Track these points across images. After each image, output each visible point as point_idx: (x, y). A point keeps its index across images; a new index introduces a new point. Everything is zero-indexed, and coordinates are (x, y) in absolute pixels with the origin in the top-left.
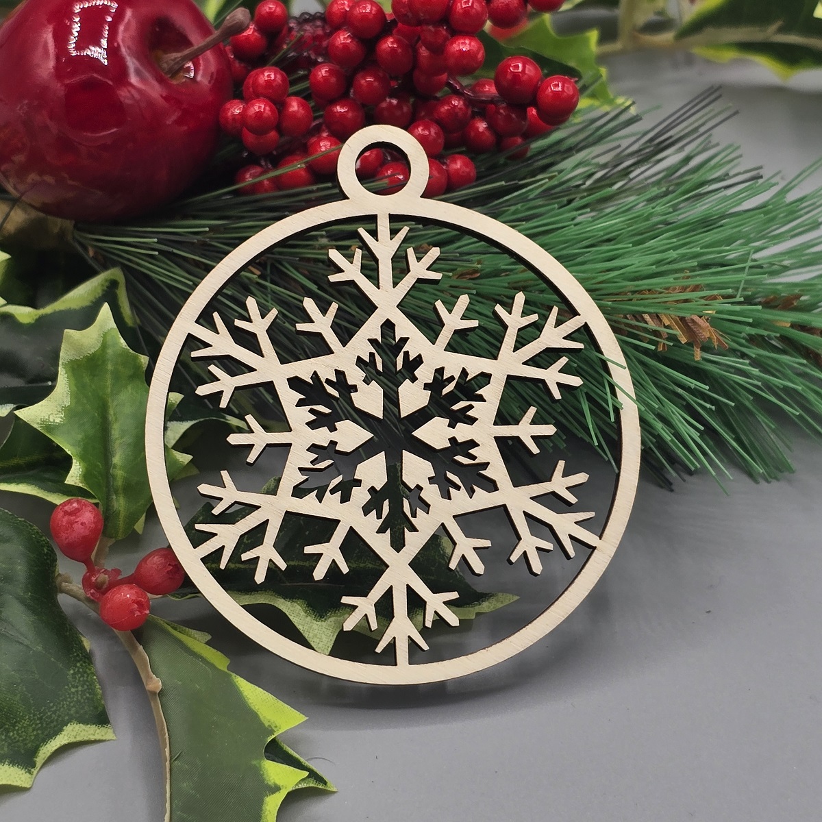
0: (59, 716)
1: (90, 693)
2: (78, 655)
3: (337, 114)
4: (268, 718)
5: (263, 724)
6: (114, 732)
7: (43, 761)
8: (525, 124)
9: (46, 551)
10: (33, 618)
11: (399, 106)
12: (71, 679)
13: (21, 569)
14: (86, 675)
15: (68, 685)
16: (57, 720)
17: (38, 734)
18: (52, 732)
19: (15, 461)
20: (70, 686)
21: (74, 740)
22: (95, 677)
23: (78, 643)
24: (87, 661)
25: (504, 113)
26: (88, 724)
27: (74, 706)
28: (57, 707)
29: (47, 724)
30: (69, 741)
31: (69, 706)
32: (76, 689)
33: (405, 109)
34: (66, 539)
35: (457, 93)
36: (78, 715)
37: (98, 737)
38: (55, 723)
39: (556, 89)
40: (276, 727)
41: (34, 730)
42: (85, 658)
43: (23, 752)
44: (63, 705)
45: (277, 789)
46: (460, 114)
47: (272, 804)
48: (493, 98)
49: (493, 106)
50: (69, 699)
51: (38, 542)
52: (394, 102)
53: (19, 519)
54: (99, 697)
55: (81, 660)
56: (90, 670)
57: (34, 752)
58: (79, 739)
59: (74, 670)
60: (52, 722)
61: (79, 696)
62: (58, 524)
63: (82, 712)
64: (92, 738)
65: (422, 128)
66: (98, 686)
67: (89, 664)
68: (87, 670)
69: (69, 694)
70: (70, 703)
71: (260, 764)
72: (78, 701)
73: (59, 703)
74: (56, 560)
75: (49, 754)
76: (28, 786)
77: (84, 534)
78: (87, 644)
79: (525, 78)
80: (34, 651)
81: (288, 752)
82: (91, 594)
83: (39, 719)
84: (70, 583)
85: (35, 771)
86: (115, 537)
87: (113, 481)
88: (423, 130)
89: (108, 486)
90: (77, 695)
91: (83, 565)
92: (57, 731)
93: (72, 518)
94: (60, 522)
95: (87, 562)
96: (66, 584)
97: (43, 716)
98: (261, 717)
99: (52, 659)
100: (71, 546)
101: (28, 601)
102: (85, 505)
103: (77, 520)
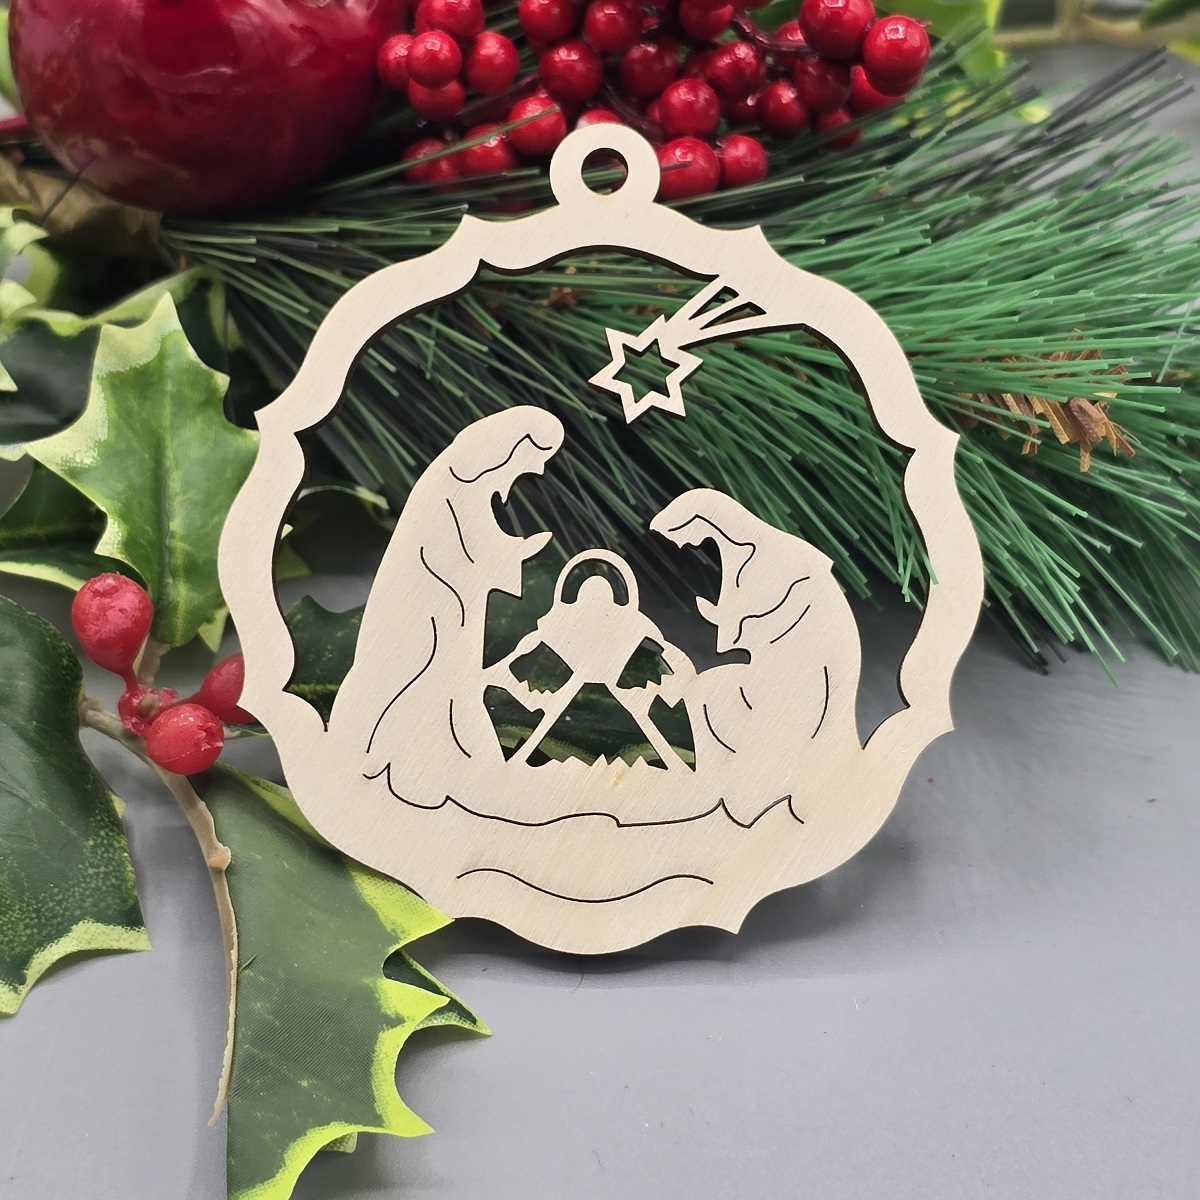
0: (66, 909)
1: (117, 878)
2: (102, 820)
3: (559, 65)
4: (392, 918)
5: (384, 927)
6: (150, 939)
7: (38, 976)
8: (847, 93)
9: (65, 662)
10: (36, 759)
11: (659, 57)
12: (88, 854)
13: (24, 686)
14: (111, 850)
15: (83, 864)
16: (63, 915)
17: (32, 935)
18: (53, 932)
19: (30, 531)
20: (87, 864)
21: (85, 947)
22: (126, 854)
23: (103, 801)
24: (115, 828)
25: (815, 73)
26: (109, 924)
27: (91, 895)
28: (64, 894)
29: (47, 920)
30: (79, 948)
31: (85, 895)
32: (95, 870)
33: (668, 62)
34: (96, 633)
35: (746, 38)
36: (95, 909)
37: (124, 945)
38: (59, 919)
39: (893, 37)
40: (403, 932)
41: (26, 927)
42: (111, 822)
43: (8, 960)
44: (74, 892)
45: (398, 1021)
46: (748, 71)
47: (390, 1043)
48: (797, 48)
49: (799, 61)
50: (83, 885)
51: (54, 649)
52: (651, 49)
53: (29, 613)
54: (130, 884)
55: (107, 826)
56: (119, 842)
57: (24, 961)
58: (94, 946)
59: (94, 839)
60: (55, 917)
61: (100, 880)
62: (84, 610)
63: (102, 904)
64: (115, 946)
65: (685, 90)
66: (130, 868)
67: (118, 834)
68: (115, 843)
69: (84, 877)
70: (85, 889)
71: (375, 983)
72: (98, 889)
73: (68, 890)
74: (78, 678)
75: (47, 966)
76: (12, 1012)
77: (125, 627)
78: (120, 806)
79: (847, 16)
80: (34, 809)
81: (419, 973)
82: (133, 724)
83: (35, 911)
84: (100, 711)
85: (24, 989)
86: (171, 643)
87: (170, 557)
88: (688, 93)
89: (161, 563)
90: (97, 880)
91: (120, 678)
92: (61, 931)
93: (106, 601)
94: (87, 608)
95: (126, 673)
96: (94, 712)
97: (43, 906)
98: (381, 916)
99: (62, 823)
100: (103, 644)
101: (32, 734)
102: (126, 583)
103: (113, 605)
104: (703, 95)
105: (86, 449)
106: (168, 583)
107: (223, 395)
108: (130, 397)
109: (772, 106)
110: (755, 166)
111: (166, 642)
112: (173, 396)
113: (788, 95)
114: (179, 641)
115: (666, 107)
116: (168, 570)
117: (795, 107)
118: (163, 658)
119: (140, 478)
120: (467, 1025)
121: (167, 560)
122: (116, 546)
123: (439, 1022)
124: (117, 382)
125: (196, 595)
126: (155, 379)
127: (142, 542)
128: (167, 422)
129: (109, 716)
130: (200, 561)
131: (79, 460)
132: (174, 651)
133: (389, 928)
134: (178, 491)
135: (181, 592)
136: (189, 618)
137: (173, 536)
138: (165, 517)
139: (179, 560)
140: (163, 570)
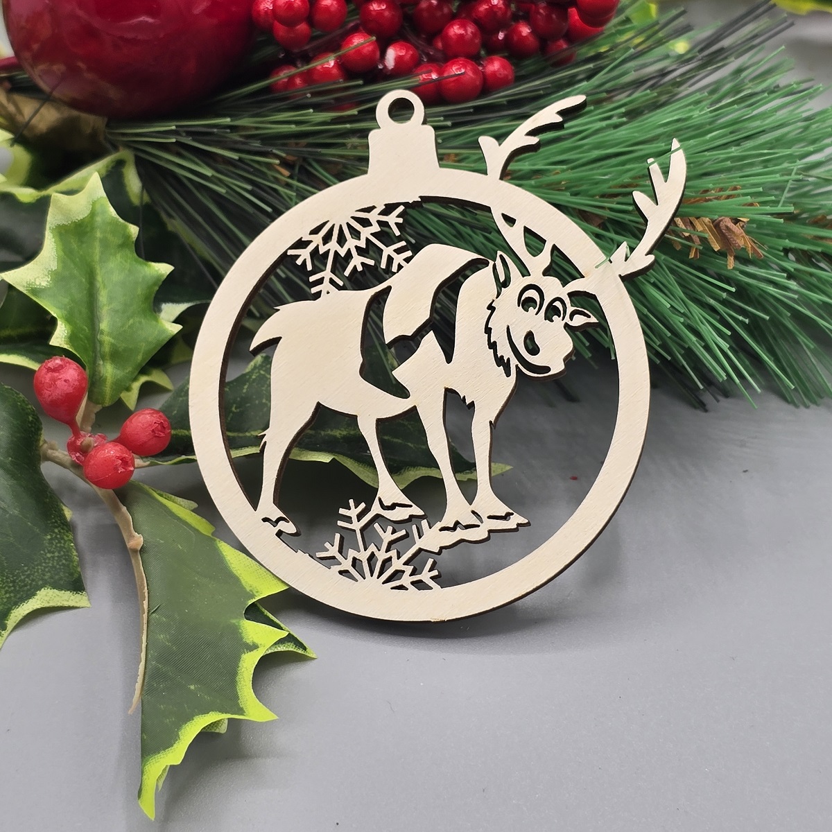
0: (33, 580)
1: (66, 560)
2: (56, 522)
3: (374, 13)
4: (250, 583)
5: (244, 588)
6: (89, 600)
7: (15, 624)
8: (565, 27)
9: (31, 418)
10: (11, 482)
11: (439, 7)
12: (47, 544)
13: (3, 435)
14: (62, 541)
15: (44, 551)
16: (31, 584)
17: (10, 597)
18: (24, 596)
19: (6, 333)
20: (46, 551)
21: (47, 605)
22: (72, 544)
23: (57, 510)
24: (65, 527)
25: (544, 14)
26: (62, 590)
28: (31, 571)
29: (20, 588)
30: (42, 606)
31: (44, 571)
32: (51, 555)
33: (446, 10)
34: (49, 396)
36: (53, 580)
37: (71, 604)
38: (28, 587)
40: (257, 592)
41: (6, 592)
42: (63, 524)
44: (38, 569)
45: (254, 647)
46: (499, 13)
49: (534, 6)
50: (44, 564)
51: (23, 410)
53: (6, 387)
54: (75, 564)
55: (59, 526)
56: (68, 536)
57: (5, 614)
58: (52, 604)
59: (51, 535)
60: (26, 586)
61: (55, 561)
62: (40, 381)
63: (57, 577)
64: (66, 604)
65: (457, 27)
66: (75, 553)
67: (67, 532)
68: (65, 537)
69: (44, 559)
70: (45, 568)
71: (239, 623)
72: (53, 567)
73: (34, 568)
75: (20, 618)
77: (69, 391)
78: (68, 513)
80: (10, 515)
81: (269, 617)
82: (77, 458)
83: (11, 582)
84: (57, 450)
85: (5, 633)
86: (102, 404)
87: (101, 347)
88: (459, 28)
89: (94, 351)
90: (53, 561)
91: (67, 426)
92: (30, 595)
93: (56, 374)
94: (43, 380)
95: (71, 423)
96: (52, 451)
97: (17, 579)
98: (243, 582)
99: (29, 523)
100: (55, 404)
101: (9, 466)
102: (69, 363)
103: (60, 377)
104: (470, 30)
105: (42, 276)
106: (99, 364)
107: (134, 239)
108: (72, 241)
109: (515, 38)
110: (506, 76)
111: (99, 404)
112: (101, 241)
113: (525, 31)
114: (107, 403)
115: (446, 39)
116: (99, 355)
117: (531, 39)
118: (97, 414)
119: (79, 295)
120: (300, 651)
121: (98, 348)
122: (63, 339)
123: (281, 648)
124: (63, 232)
125: (118, 372)
126: (88, 229)
127: (81, 336)
128: (97, 258)
129: (62, 453)
130: (120, 349)
131: (38, 283)
132: (104, 409)
133: (248, 589)
134: (105, 303)
135: (108, 371)
136: (114, 387)
137: (102, 333)
138: (96, 321)
139: (107, 349)
140: (96, 356)
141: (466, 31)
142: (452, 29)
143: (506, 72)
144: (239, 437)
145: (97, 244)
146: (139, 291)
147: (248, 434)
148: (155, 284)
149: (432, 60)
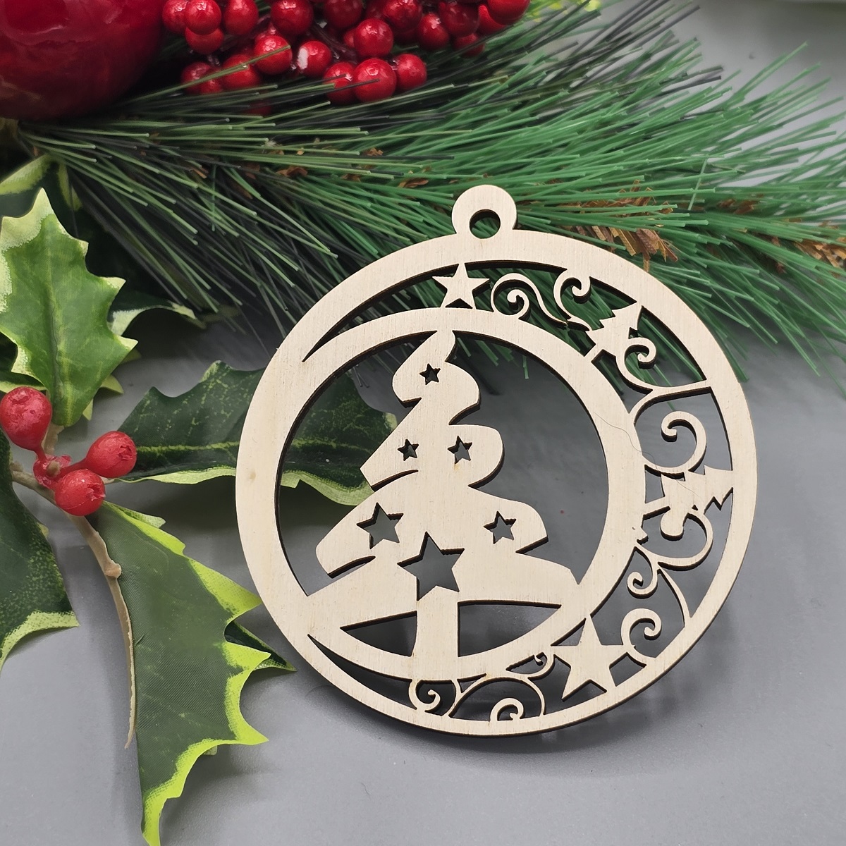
0: (22, 606)
1: (51, 582)
2: (37, 544)
3: (284, 11)
4: (226, 601)
5: (221, 607)
6: (77, 619)
11: (349, 2)
12: (31, 568)
14: (45, 564)
15: (29, 575)
16: (20, 610)
18: (16, 622)
20: (31, 575)
21: (37, 629)
22: (55, 565)
23: (36, 531)
24: (46, 549)
25: (455, 12)
26: (51, 612)
27: (36, 595)
28: (19, 596)
29: (11, 614)
30: (33, 630)
31: (32, 595)
32: (37, 578)
34: (16, 428)
36: (40, 604)
37: (61, 625)
38: (18, 613)
40: (234, 610)
42: (43, 545)
44: (26, 594)
45: (238, 670)
47: (235, 685)
49: (444, 4)
50: (31, 589)
54: (60, 584)
55: (41, 548)
56: (50, 558)
58: (43, 627)
59: (33, 558)
60: (15, 612)
61: (41, 585)
62: (7, 413)
63: (44, 600)
64: (56, 625)
65: (370, 27)
66: (59, 574)
67: (49, 553)
68: (47, 558)
69: (31, 583)
70: (32, 592)
71: (220, 645)
72: (40, 590)
73: (22, 593)
74: (8, 448)
75: (14, 644)
77: (34, 422)
78: (45, 532)
81: (247, 634)
82: (44, 481)
84: (21, 471)
86: (65, 424)
87: (59, 368)
88: (371, 29)
89: (54, 373)
90: (39, 584)
91: (34, 452)
92: (21, 620)
93: (22, 406)
94: (9, 412)
95: (38, 449)
96: (17, 472)
98: (219, 600)
99: (12, 549)
100: (21, 434)
102: (34, 394)
103: (26, 409)
104: (382, 30)
106: (60, 386)
107: (85, 255)
108: (24, 262)
109: (426, 31)
110: (419, 74)
111: (61, 425)
112: (52, 260)
113: (435, 23)
114: (69, 423)
115: (358, 37)
116: (58, 377)
117: (441, 30)
118: (59, 434)
119: (36, 318)
120: (281, 667)
121: (57, 370)
122: (25, 366)
124: (15, 254)
125: (78, 392)
126: (39, 249)
127: (42, 360)
128: (49, 277)
129: (28, 474)
130: (79, 370)
132: (67, 428)
133: (225, 607)
134: (61, 323)
135: (69, 392)
136: (75, 407)
137: (60, 354)
138: (54, 342)
139: (66, 370)
140: (55, 378)
141: (378, 32)
142: (364, 30)
143: (418, 70)
144: (199, 450)
145: (49, 263)
146: (94, 309)
147: (208, 447)
148: (108, 300)
149: (344, 58)
